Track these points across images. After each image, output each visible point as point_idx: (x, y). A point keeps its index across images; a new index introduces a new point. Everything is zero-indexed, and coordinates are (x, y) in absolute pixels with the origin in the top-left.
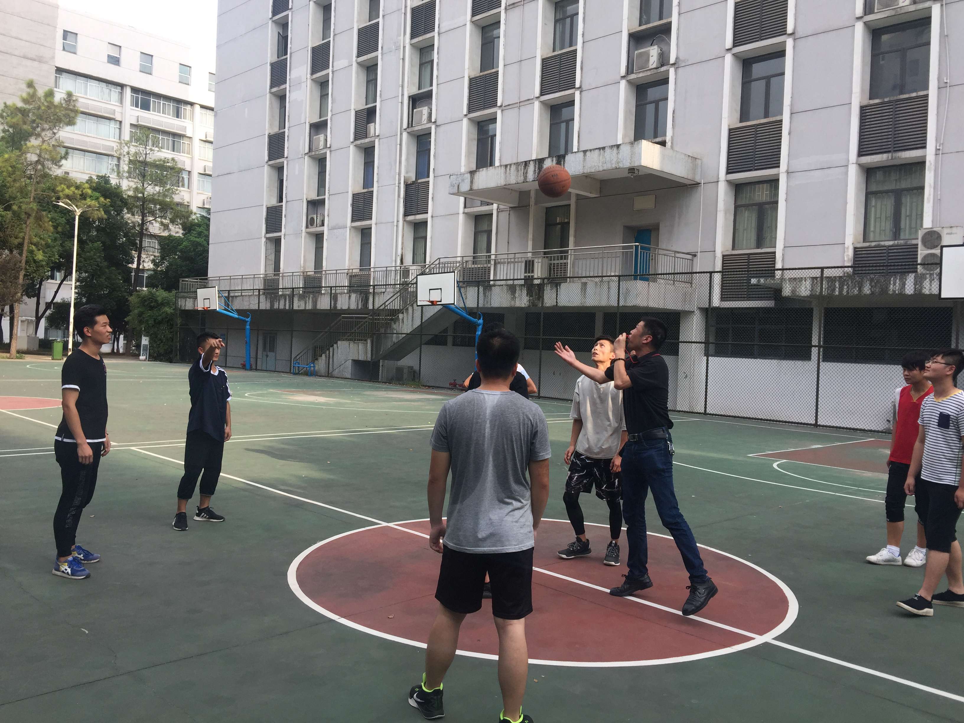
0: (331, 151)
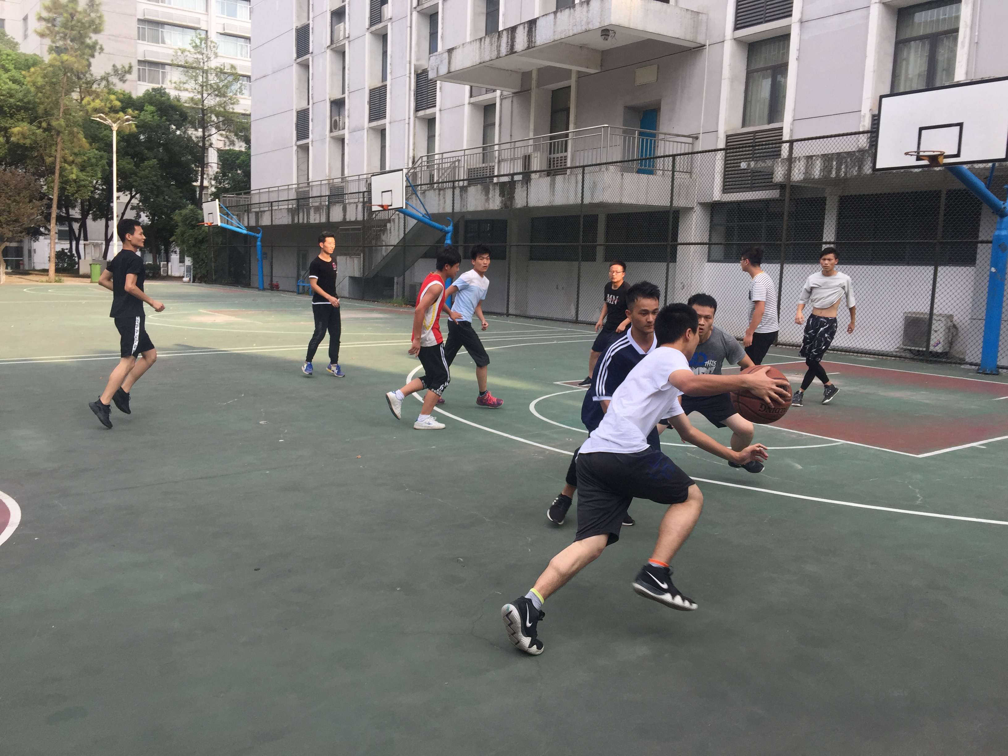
0: (349, 42)
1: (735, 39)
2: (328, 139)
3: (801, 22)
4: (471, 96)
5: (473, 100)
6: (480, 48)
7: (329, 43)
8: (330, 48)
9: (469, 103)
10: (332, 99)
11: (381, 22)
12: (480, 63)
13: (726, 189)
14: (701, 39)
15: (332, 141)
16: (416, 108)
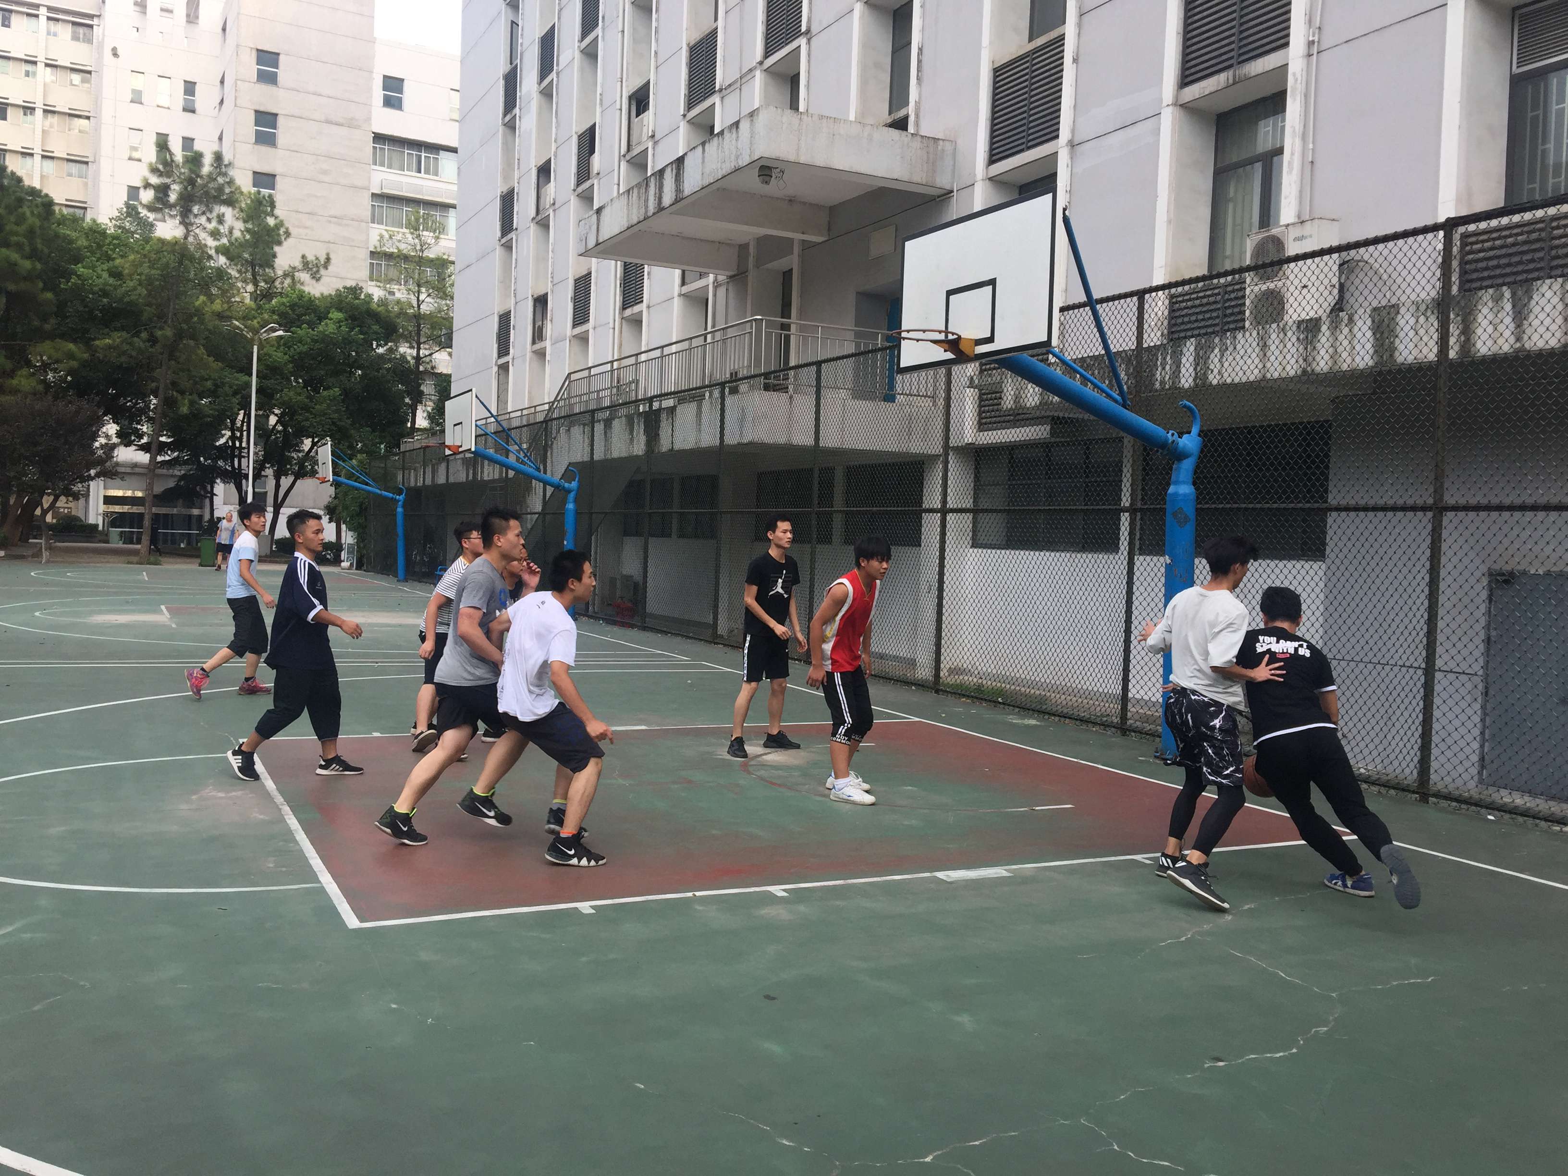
0: (554, 210)
1: (990, 179)
2: (529, 355)
3: (1072, 145)
4: (683, 283)
5: (685, 289)
6: (628, 204)
7: (532, 212)
8: (535, 221)
9: (680, 295)
10: (535, 296)
11: (589, 179)
12: (628, 228)
13: (982, 425)
14: (943, 181)
15: (535, 357)
16: (624, 305)
